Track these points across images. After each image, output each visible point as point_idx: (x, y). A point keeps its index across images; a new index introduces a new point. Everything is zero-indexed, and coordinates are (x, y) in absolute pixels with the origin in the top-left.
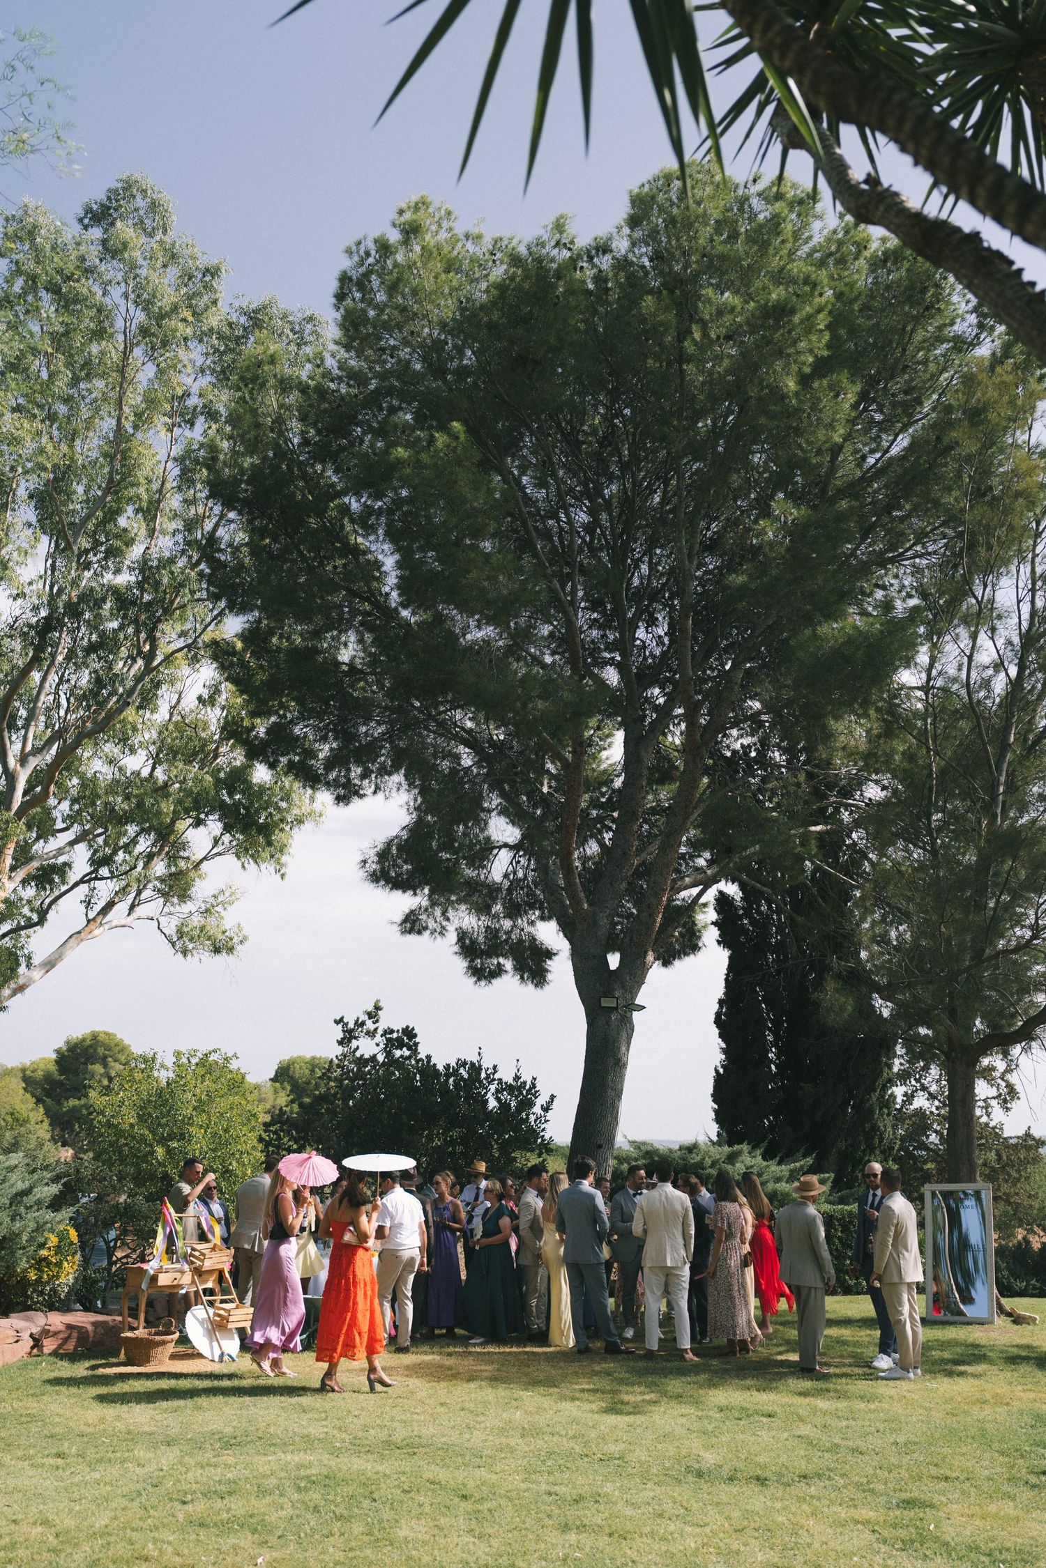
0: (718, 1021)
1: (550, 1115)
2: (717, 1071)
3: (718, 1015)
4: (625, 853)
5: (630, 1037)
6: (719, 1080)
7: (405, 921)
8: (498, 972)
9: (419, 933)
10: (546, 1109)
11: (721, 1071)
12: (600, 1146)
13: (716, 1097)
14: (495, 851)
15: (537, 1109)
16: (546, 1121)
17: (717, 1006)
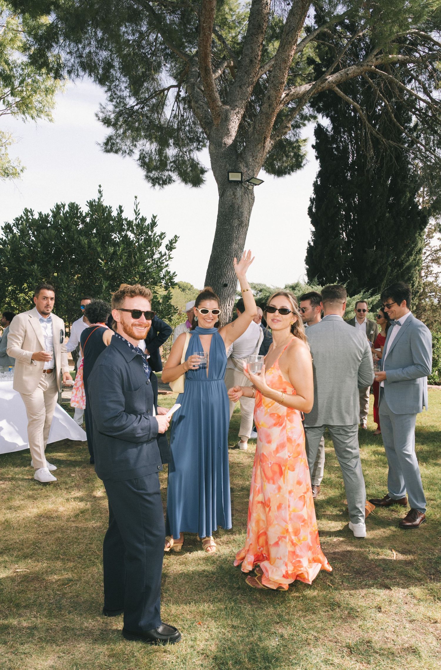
0: (310, 212)
1: (173, 253)
2: (309, 244)
3: (310, 209)
4: (251, 61)
5: (251, 204)
6: (311, 251)
7: (106, 144)
8: (169, 180)
9: (116, 152)
10: (170, 247)
11: (312, 244)
12: (226, 285)
13: (308, 261)
14: (166, 92)
15: (163, 249)
16: (170, 258)
17: (310, 203)
